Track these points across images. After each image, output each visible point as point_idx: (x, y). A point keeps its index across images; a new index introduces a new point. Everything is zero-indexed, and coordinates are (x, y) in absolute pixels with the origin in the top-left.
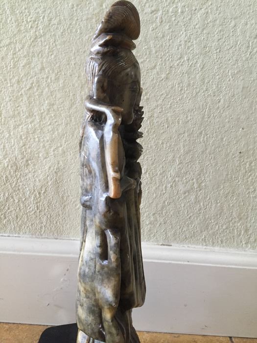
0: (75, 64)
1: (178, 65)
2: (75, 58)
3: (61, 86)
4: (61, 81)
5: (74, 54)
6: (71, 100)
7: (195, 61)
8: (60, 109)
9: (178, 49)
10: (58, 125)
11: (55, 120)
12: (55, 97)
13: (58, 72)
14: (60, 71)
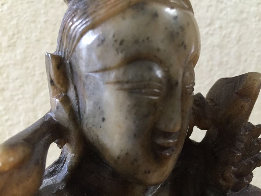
0: (45, 22)
1: (207, 33)
2: (46, 13)
3: (18, 57)
4: (19, 50)
5: (45, 5)
6: (38, 82)
7: (229, 30)
8: (16, 98)
9: (207, 11)
10: (10, 126)
11: (6, 117)
12: (8, 77)
13: (14, 35)
14: (18, 32)
